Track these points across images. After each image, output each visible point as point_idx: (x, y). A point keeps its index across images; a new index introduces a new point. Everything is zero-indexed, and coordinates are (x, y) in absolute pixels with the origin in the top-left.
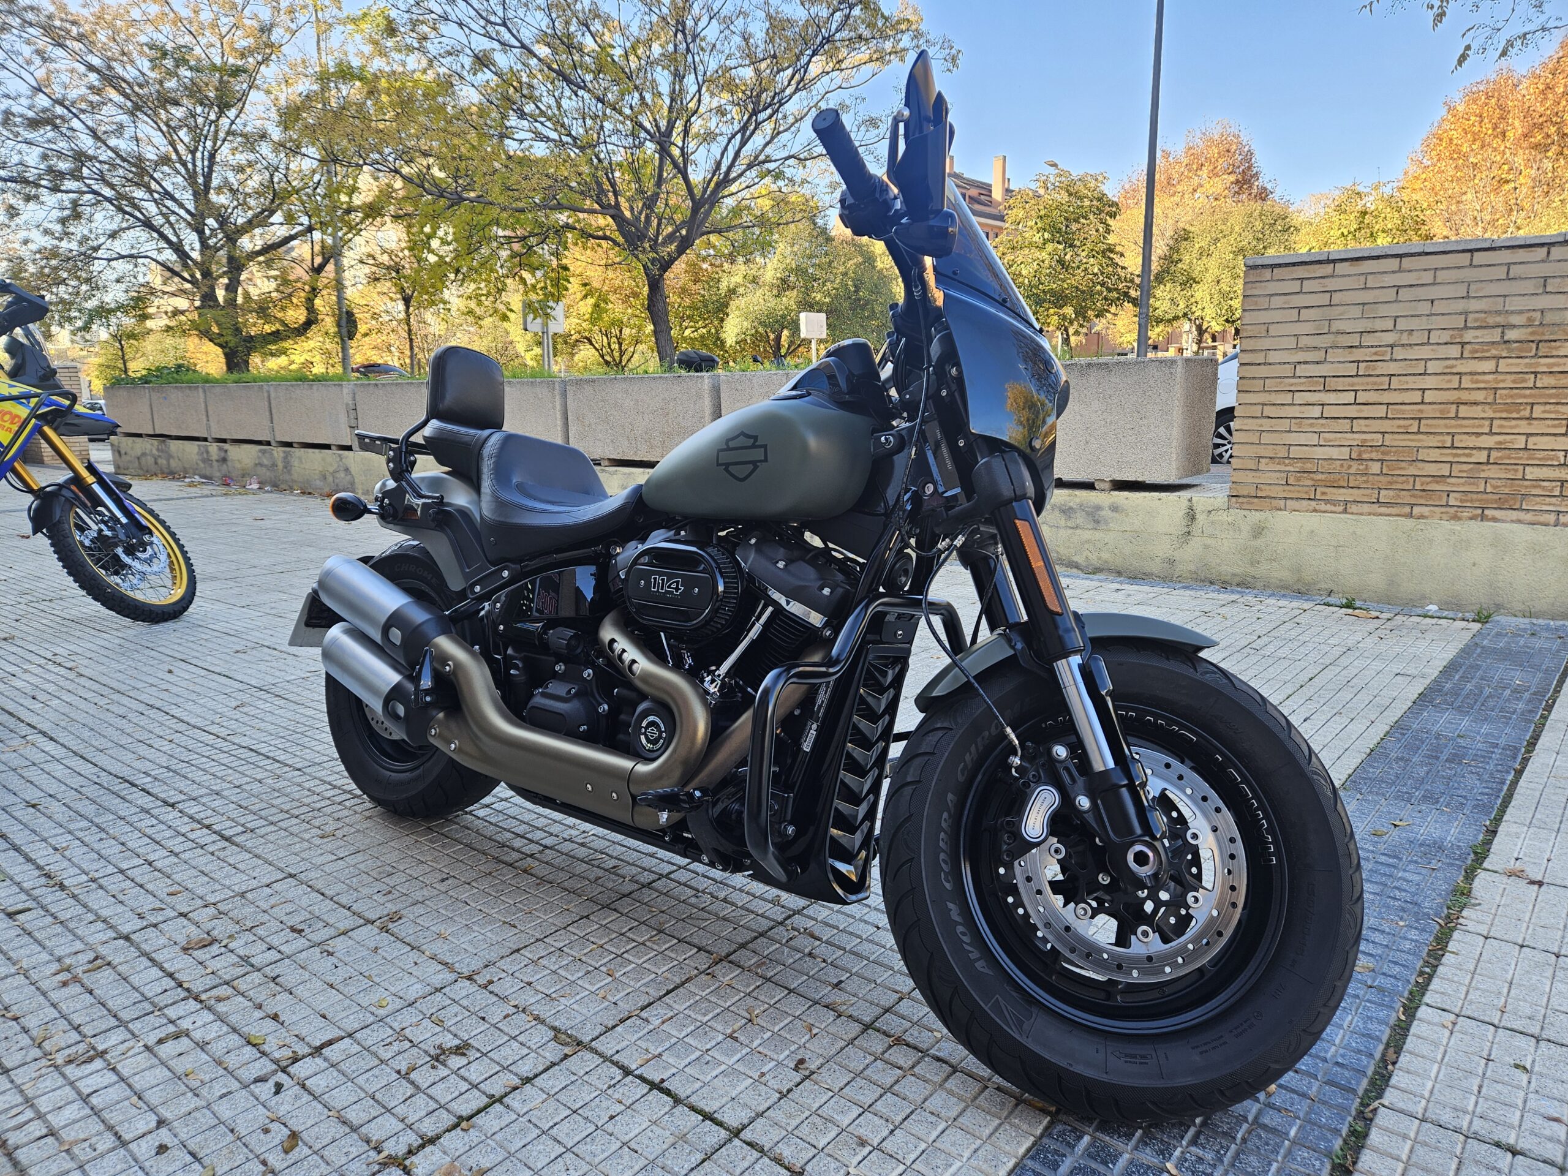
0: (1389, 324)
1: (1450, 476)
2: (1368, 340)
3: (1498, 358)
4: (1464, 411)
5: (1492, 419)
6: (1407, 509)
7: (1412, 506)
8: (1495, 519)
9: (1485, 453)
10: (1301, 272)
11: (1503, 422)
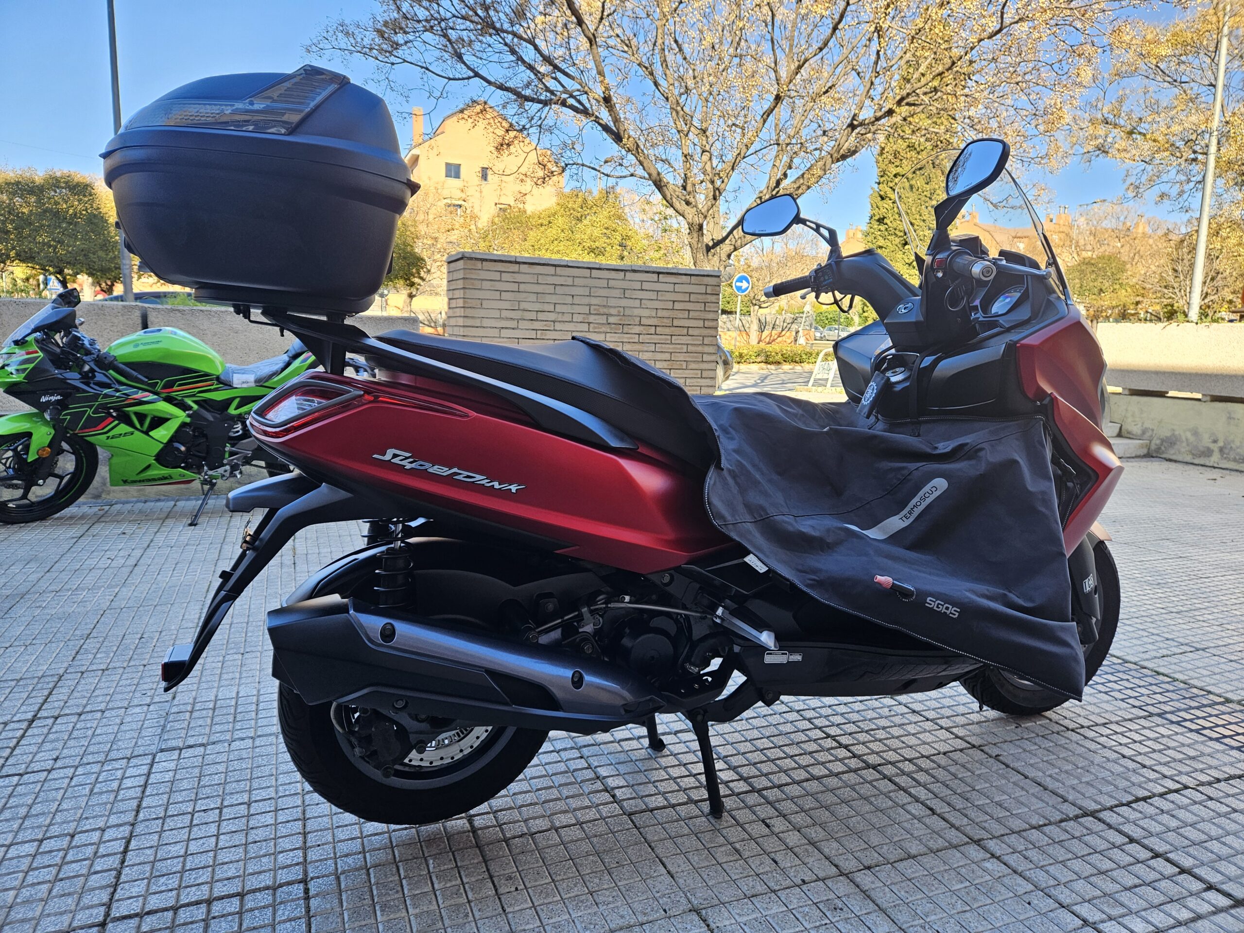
0: (551, 308)
2: (541, 316)
10: (500, 267)
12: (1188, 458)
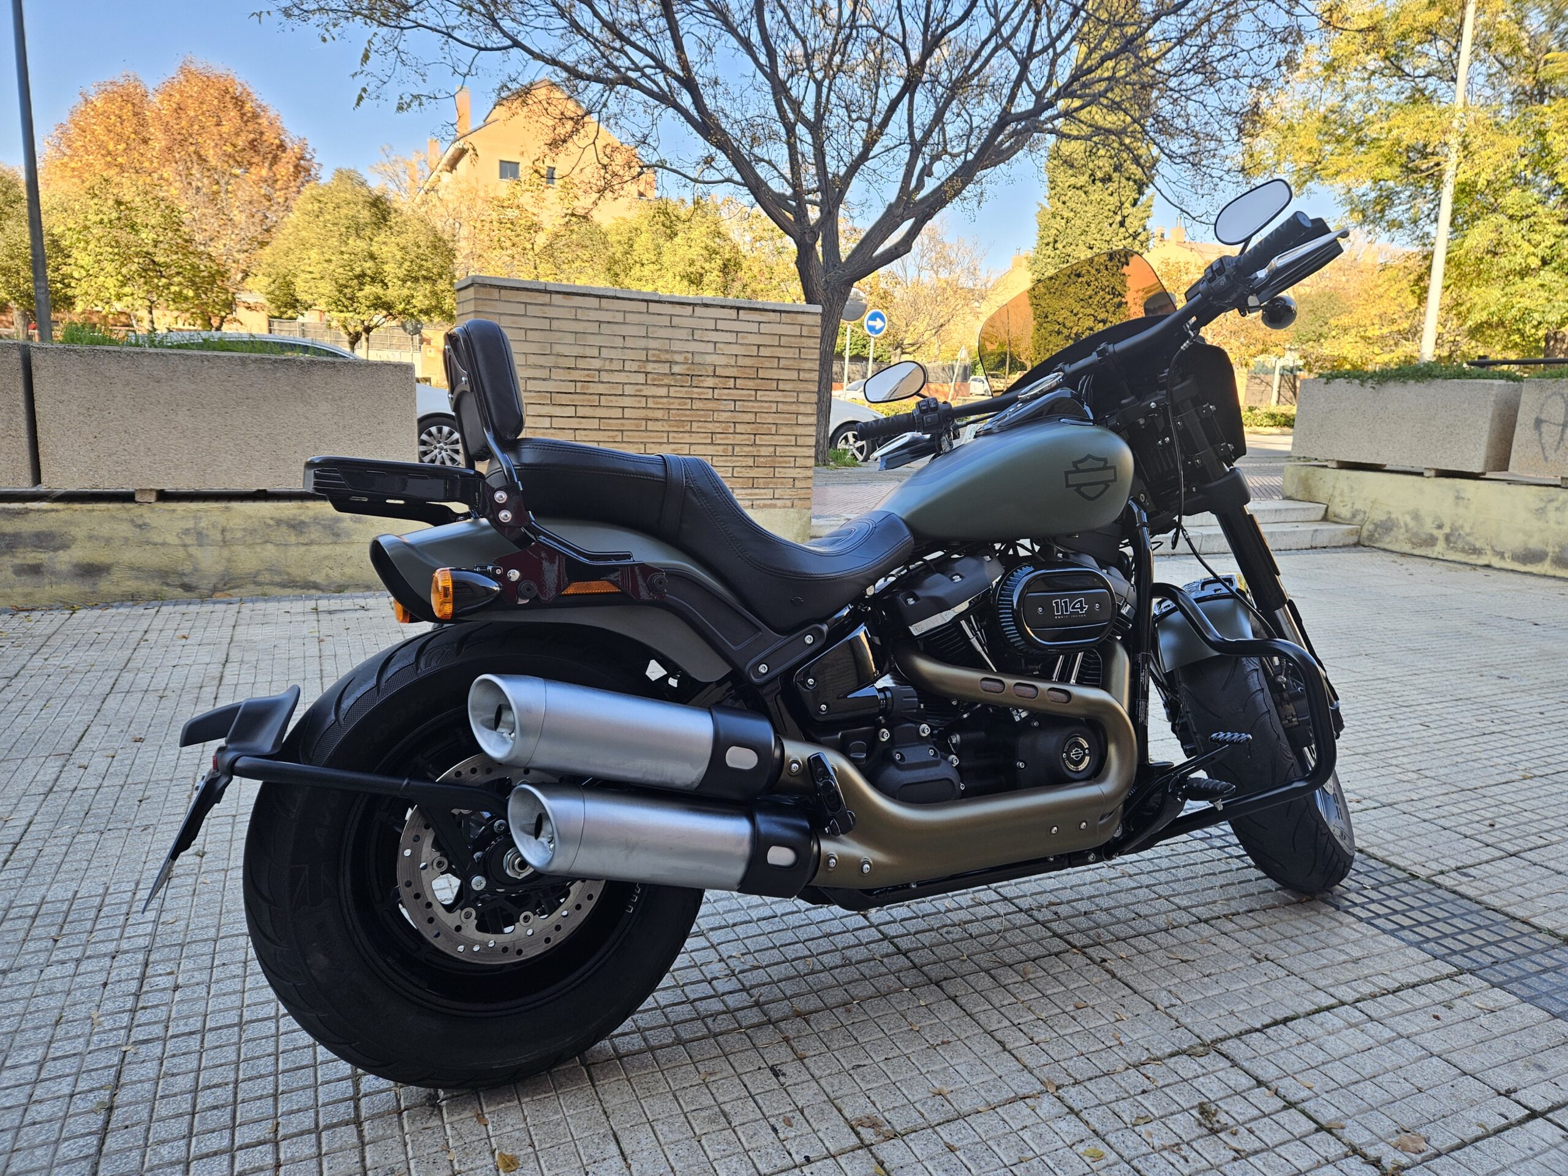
0: (596, 353)
2: (582, 363)
3: (669, 386)
4: (651, 426)
5: (668, 432)
10: (524, 297)
11: (675, 435)
12: (1407, 548)
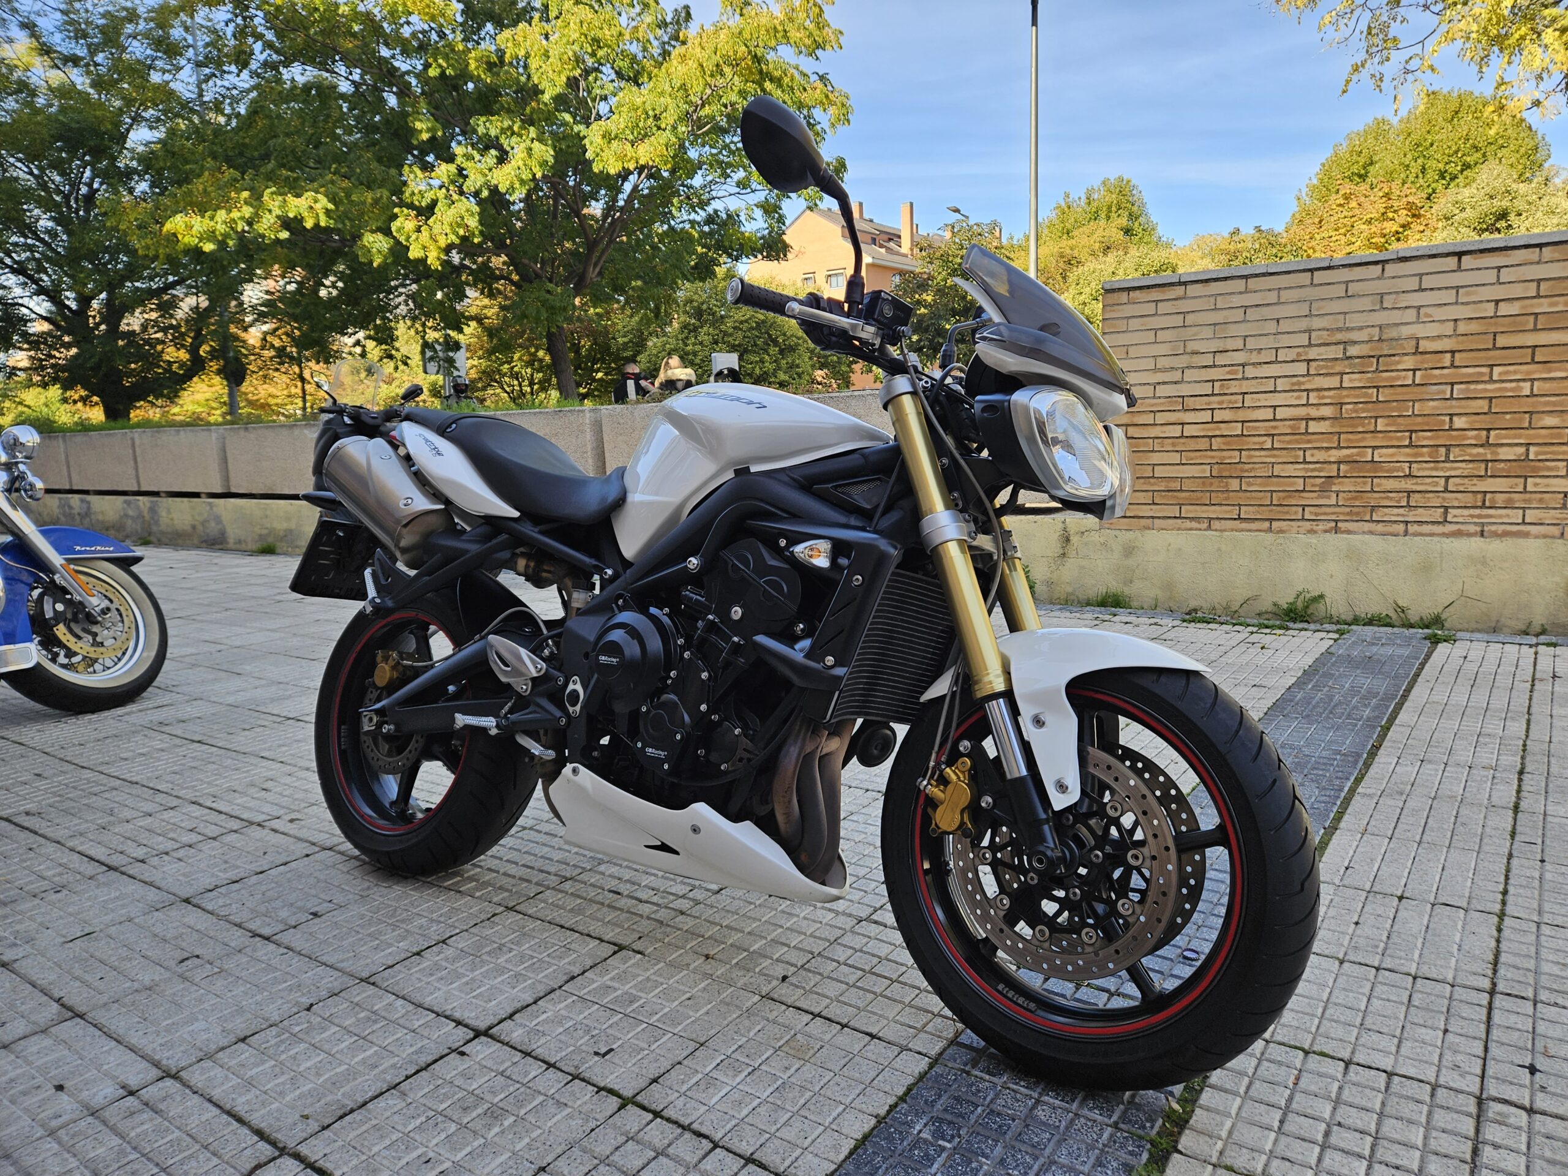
0: (1239, 344)
1: (1304, 491)
2: (1221, 359)
3: (1342, 374)
4: (1313, 427)
5: (1340, 433)
6: (1267, 524)
7: (1271, 520)
8: (1349, 532)
9: (1335, 466)
10: (1155, 295)
11: (1350, 436)
